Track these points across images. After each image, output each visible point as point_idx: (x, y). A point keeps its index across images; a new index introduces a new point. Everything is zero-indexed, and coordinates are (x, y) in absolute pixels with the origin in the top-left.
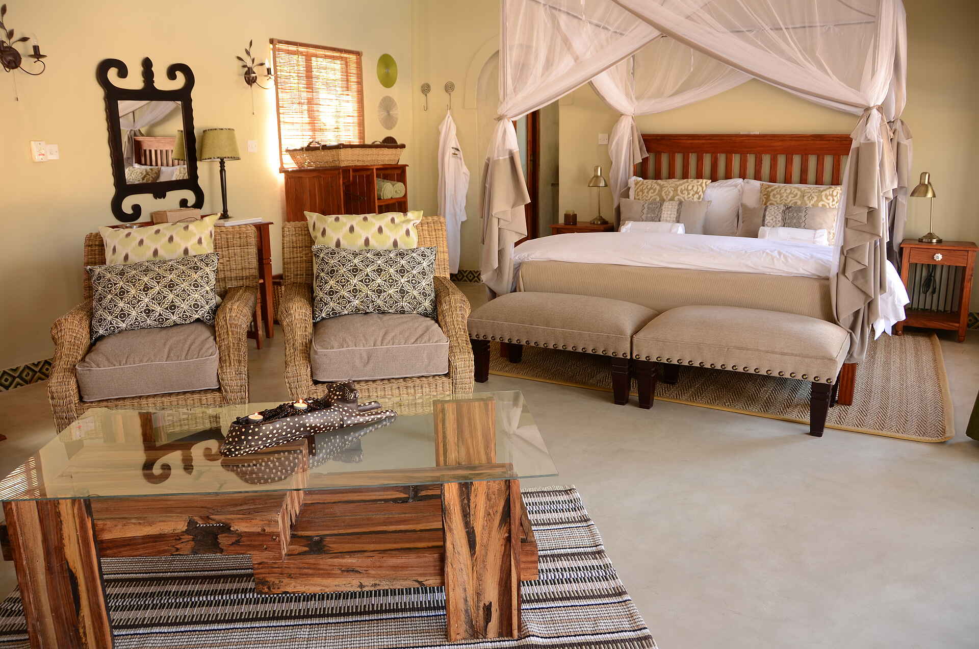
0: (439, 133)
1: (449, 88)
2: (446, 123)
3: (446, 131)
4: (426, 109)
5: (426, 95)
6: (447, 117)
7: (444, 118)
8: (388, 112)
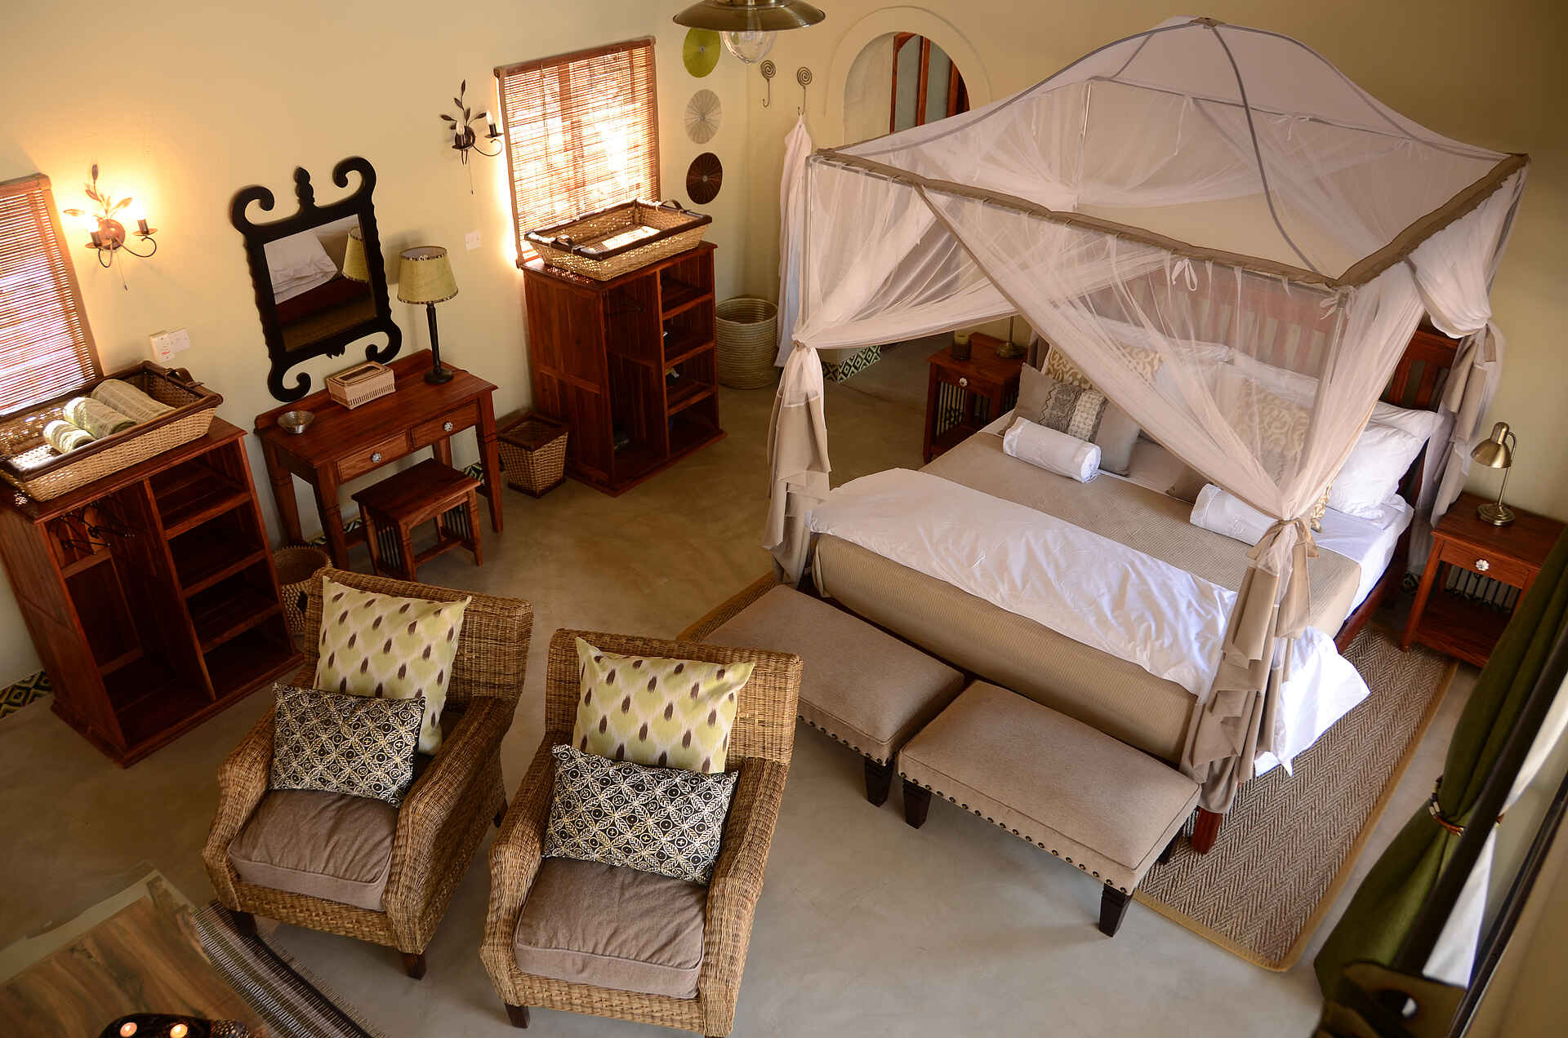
0: (784, 150)
1: (804, 77)
2: (795, 138)
3: (795, 149)
4: (767, 103)
5: (768, 80)
6: (798, 127)
7: (793, 126)
8: (703, 117)
